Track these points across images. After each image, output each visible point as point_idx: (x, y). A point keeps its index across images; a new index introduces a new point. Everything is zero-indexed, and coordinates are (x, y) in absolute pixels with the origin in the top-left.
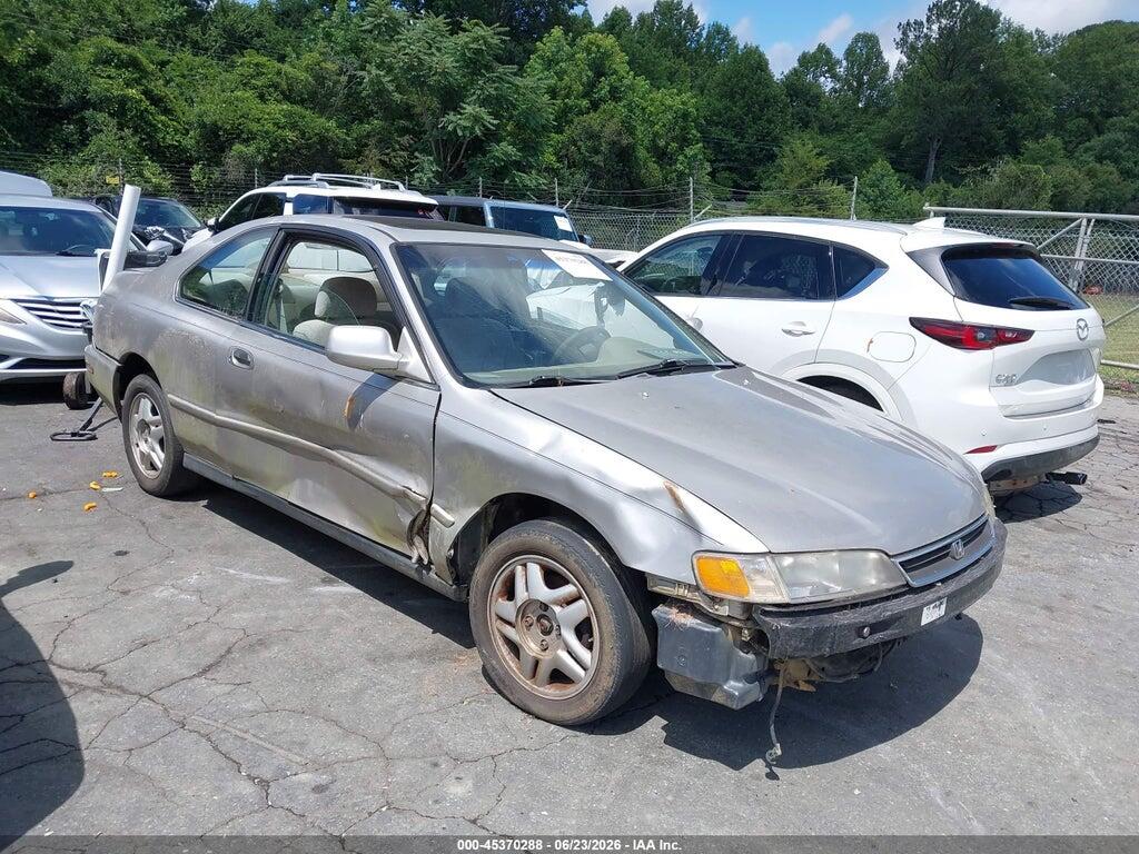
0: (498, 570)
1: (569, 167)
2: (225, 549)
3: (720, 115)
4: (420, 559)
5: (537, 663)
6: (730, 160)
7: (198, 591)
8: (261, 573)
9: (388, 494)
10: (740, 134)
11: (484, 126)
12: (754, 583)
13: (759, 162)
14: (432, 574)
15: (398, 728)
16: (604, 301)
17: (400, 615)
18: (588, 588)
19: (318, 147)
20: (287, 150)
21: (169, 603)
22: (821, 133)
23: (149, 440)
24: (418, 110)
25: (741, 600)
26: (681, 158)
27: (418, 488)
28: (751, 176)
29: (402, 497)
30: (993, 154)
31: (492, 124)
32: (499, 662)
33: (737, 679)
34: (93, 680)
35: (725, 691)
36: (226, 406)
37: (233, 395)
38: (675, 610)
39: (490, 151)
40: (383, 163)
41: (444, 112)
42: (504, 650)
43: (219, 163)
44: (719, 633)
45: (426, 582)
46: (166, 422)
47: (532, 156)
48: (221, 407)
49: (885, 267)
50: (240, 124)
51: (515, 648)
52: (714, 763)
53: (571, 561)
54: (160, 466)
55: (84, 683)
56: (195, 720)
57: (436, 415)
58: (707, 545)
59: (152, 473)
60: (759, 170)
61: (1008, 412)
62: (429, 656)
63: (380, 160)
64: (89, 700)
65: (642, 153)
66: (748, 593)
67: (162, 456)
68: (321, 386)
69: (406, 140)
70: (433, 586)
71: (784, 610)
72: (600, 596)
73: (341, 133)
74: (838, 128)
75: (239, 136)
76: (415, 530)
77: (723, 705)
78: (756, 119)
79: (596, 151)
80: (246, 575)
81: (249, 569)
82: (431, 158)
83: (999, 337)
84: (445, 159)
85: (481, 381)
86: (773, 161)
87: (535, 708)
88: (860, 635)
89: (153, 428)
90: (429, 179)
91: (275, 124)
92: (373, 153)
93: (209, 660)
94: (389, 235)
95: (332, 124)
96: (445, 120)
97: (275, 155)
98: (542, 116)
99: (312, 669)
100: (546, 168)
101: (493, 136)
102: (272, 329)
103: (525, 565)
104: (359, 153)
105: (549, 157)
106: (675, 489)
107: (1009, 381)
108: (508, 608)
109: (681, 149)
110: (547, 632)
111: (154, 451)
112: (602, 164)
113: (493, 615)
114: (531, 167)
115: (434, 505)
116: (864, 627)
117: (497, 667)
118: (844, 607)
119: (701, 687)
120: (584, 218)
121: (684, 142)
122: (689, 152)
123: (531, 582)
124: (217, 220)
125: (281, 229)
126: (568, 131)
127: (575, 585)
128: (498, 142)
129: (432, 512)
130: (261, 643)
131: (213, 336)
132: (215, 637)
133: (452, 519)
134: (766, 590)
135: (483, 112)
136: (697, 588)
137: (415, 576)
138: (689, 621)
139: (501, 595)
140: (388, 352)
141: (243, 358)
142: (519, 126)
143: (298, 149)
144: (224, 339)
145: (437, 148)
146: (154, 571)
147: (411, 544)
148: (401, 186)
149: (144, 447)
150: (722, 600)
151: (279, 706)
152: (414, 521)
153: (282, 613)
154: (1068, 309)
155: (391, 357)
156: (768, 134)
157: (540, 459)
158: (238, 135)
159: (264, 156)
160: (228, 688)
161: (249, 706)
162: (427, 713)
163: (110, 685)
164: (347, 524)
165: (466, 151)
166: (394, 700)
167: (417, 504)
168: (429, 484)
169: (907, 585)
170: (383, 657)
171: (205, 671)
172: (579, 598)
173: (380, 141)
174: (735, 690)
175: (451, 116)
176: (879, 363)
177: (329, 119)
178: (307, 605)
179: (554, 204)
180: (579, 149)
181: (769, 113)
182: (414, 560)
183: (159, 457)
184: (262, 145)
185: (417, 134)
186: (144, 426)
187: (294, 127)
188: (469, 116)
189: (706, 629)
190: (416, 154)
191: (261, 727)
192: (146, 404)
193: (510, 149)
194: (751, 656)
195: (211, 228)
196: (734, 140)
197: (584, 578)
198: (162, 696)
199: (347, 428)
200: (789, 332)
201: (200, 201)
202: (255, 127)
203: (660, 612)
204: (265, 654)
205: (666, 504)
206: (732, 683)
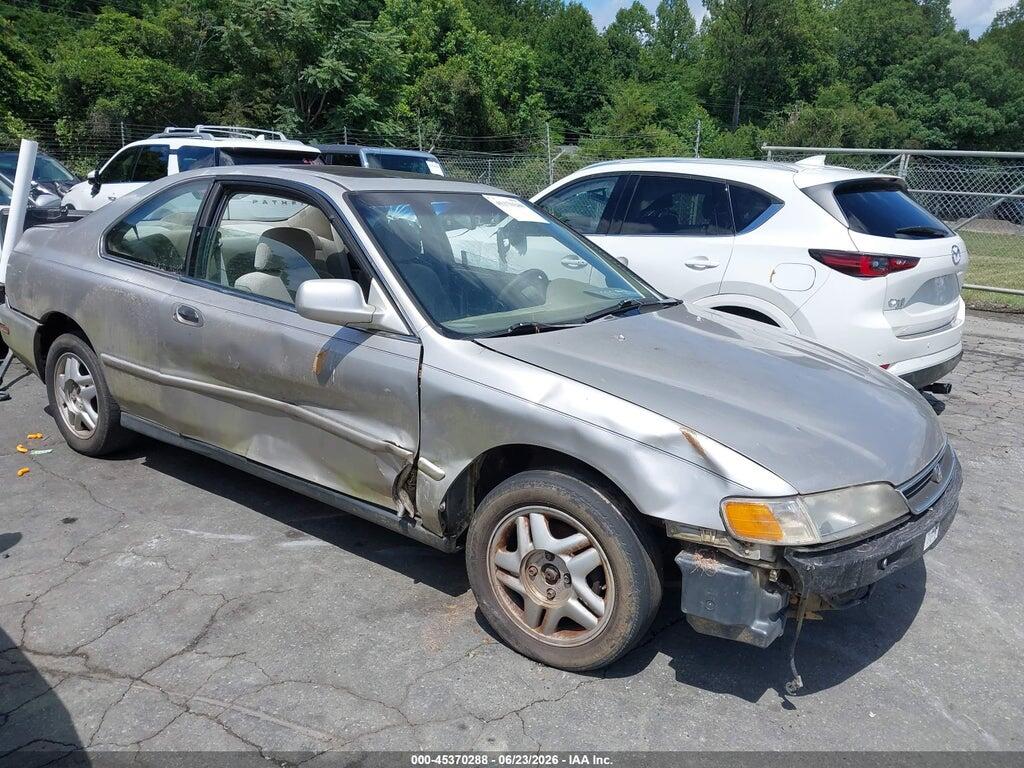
0: (499, 521)
1: (422, 116)
2: (178, 508)
3: (550, 67)
4: (406, 512)
5: (544, 611)
6: (561, 108)
7: (162, 556)
8: (222, 532)
9: (368, 449)
10: (569, 84)
11: (342, 78)
12: (784, 526)
13: (588, 109)
14: (418, 527)
15: (412, 691)
16: (506, 242)
17: (376, 566)
18: (601, 537)
19: (182, 100)
20: (151, 103)
21: (134, 572)
22: (640, 83)
23: (78, 399)
24: (276, 64)
25: (774, 543)
26: (522, 106)
27: (403, 442)
28: (579, 122)
29: (386, 451)
30: (786, 99)
31: (350, 77)
32: (501, 611)
33: (762, 618)
34: (74, 665)
35: (754, 632)
36: (171, 364)
37: (181, 353)
38: (698, 556)
39: (349, 102)
40: (247, 115)
41: (303, 66)
42: (506, 601)
43: (83, 117)
44: (749, 577)
45: (411, 534)
46: (100, 381)
47: (388, 106)
48: (167, 366)
49: (781, 203)
50: (103, 79)
51: (518, 599)
52: (730, 697)
53: (582, 511)
54: (93, 426)
55: (66, 669)
56: (199, 702)
57: (420, 368)
58: (734, 490)
59: (84, 434)
60: (588, 117)
61: (898, 333)
62: (419, 608)
63: (244, 113)
64: (78, 688)
65: (488, 102)
66: (781, 535)
67: (96, 416)
68: (284, 342)
69: (267, 92)
70: (421, 539)
71: (815, 551)
72: (616, 545)
73: (203, 86)
74: (655, 77)
75: (102, 91)
76: (401, 483)
77: (750, 645)
78: (583, 70)
79: (447, 101)
80: (207, 535)
81: (208, 528)
82: (293, 110)
83: (893, 264)
84: (306, 110)
85: (463, 331)
86: (600, 109)
87: (545, 656)
88: (881, 567)
89: (83, 388)
90: (292, 130)
91: (138, 78)
92: (236, 106)
93: (194, 632)
94: (338, 184)
95: (194, 77)
96: (304, 72)
97: (139, 108)
98: (395, 69)
99: (304, 632)
100: (401, 117)
101: (350, 88)
102: (215, 283)
103: (528, 516)
104: (222, 106)
105: (403, 108)
106: (693, 435)
107: (901, 304)
108: (511, 560)
109: (522, 99)
110: (552, 581)
111: (85, 410)
112: (452, 112)
113: (493, 566)
114: (388, 116)
115: (421, 459)
116: (883, 560)
117: (500, 617)
118: (864, 541)
119: (726, 629)
120: (450, 163)
121: (525, 91)
122: (530, 100)
123: (536, 532)
124: (97, 173)
125: (216, 181)
126: (419, 82)
127: (586, 534)
128: (356, 93)
129: (419, 466)
130: (244, 607)
131: (150, 293)
132: (193, 606)
133: (442, 472)
134: (797, 532)
135: (341, 66)
136: (726, 534)
137: (398, 529)
138: (716, 566)
139: (500, 546)
140: (361, 306)
141: (189, 315)
142: (375, 78)
143: (162, 102)
144: (165, 296)
145: (298, 99)
146: (109, 537)
147: (396, 497)
148: (282, 137)
149: (73, 407)
150: (752, 544)
151: (283, 676)
152: (399, 476)
153: (256, 574)
154: (942, 236)
155: (365, 310)
156: (594, 83)
157: (542, 410)
158: (101, 89)
159: (129, 109)
160: (223, 662)
161: (251, 680)
162: (437, 670)
163: (96, 670)
164: (317, 479)
165: (325, 103)
166: (398, 659)
167: (404, 459)
168: (414, 437)
169: (910, 513)
170: (373, 613)
171: (194, 644)
172: (590, 546)
173: (242, 94)
174: (762, 628)
175: (310, 70)
176: (783, 292)
177: (190, 73)
178: (280, 563)
179: (418, 149)
180: (430, 99)
181: (592, 66)
182: (400, 514)
183: (91, 417)
184: (126, 98)
185: (278, 87)
186: (72, 385)
187: (156, 80)
188: (327, 69)
189: (735, 574)
190: (278, 106)
191: (269, 702)
192: (73, 365)
193: (369, 100)
194: (776, 596)
195: (91, 181)
196: (564, 90)
197: (597, 528)
198: (155, 676)
199: (315, 383)
200: (692, 267)
201: (66, 154)
202: (118, 81)
203: (682, 558)
204: (252, 620)
205: (686, 451)
206: (758, 622)
